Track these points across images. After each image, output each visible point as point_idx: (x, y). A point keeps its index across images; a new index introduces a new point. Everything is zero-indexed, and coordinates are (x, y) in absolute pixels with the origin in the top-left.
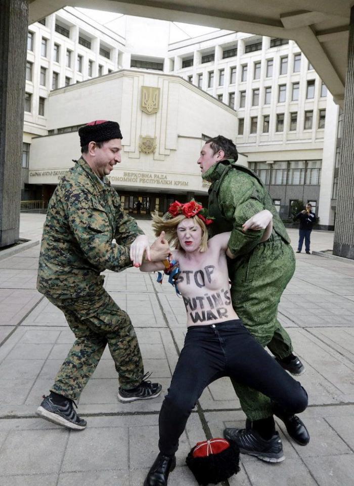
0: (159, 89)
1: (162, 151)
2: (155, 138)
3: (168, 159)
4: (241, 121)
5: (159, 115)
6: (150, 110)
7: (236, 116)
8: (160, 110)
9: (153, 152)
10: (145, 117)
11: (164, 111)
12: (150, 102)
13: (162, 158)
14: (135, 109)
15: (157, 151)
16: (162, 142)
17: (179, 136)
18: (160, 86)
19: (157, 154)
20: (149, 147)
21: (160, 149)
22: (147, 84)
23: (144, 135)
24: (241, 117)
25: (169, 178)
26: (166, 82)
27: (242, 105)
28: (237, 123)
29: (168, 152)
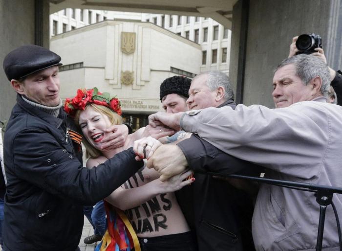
0: (135, 34)
1: (139, 83)
2: (133, 72)
3: (143, 88)
4: (205, 53)
5: (135, 54)
6: (128, 51)
7: (201, 49)
8: (136, 51)
9: (132, 84)
10: (125, 56)
11: (139, 51)
12: (128, 44)
13: (139, 87)
14: (117, 51)
15: (134, 82)
16: (139, 75)
17: (152, 70)
18: (136, 31)
19: (134, 85)
20: (129, 80)
21: (137, 81)
22: (126, 30)
23: (124, 70)
24: (204, 49)
25: (145, 103)
26: (140, 28)
27: (205, 40)
28: (201, 54)
29: (143, 83)
